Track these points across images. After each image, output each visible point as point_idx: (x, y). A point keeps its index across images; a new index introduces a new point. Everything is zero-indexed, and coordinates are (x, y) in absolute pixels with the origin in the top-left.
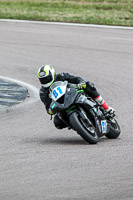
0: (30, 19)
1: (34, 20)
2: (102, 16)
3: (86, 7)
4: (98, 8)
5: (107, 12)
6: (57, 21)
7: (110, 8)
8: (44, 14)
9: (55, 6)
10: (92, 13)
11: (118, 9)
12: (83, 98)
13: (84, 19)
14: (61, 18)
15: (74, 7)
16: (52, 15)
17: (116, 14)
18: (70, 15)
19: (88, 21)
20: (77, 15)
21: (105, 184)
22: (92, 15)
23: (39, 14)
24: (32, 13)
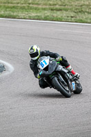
0: (6, 17)
1: (8, 17)
2: (55, 15)
3: (44, 9)
4: (52, 10)
5: (58, 13)
6: (24, 19)
7: (61, 10)
8: (15, 14)
9: (23, 8)
10: (48, 13)
11: (66, 10)
12: (61, 68)
13: (43, 17)
14: (27, 16)
15: (36, 9)
16: (21, 15)
17: (64, 14)
18: (33, 14)
19: (46, 19)
20: (38, 14)
21: (57, 130)
22: (48, 14)
23: (12, 14)
24: (7, 13)
